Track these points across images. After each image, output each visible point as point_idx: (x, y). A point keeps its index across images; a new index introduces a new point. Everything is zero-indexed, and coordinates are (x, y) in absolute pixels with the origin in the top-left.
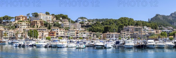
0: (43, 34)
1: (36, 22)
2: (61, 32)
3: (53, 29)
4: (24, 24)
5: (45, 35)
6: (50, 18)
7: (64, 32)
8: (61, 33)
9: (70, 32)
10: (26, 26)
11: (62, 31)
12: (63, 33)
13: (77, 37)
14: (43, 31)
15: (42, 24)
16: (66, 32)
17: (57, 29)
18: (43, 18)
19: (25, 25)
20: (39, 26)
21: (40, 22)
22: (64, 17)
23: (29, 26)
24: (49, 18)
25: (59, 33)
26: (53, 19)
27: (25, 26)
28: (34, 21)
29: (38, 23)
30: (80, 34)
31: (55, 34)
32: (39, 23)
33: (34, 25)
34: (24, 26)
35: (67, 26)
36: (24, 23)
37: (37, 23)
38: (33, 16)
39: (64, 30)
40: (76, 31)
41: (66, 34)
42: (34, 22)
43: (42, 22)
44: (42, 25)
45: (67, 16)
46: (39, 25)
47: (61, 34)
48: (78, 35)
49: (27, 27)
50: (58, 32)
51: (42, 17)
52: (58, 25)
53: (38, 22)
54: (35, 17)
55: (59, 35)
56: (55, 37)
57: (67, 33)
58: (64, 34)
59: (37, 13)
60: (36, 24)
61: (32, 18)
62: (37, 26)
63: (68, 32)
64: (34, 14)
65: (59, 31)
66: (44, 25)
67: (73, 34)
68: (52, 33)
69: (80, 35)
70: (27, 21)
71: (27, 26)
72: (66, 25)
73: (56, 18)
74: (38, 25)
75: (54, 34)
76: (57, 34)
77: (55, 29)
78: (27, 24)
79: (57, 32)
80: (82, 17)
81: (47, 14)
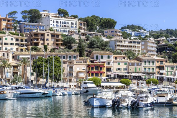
0: (71, 68)
1: (43, 35)
2: (119, 64)
3: (97, 57)
4: (9, 41)
5: (78, 72)
6: (74, 26)
7: (125, 64)
8: (119, 67)
9: (143, 63)
10: (15, 47)
11: (122, 62)
12: (125, 67)
14: (70, 62)
15: (57, 40)
16: (133, 65)
17: (109, 57)
18: (55, 24)
19: (11, 44)
20: (50, 48)
21: (53, 35)
23: (22, 45)
24: (70, 25)
25: (114, 67)
26: (81, 28)
27: (12, 46)
28: (34, 31)
29: (46, 37)
30: (169, 69)
31: (104, 70)
32: (50, 37)
33: (37, 44)
34: (9, 47)
36: (9, 38)
37: (44, 40)
38: (24, 17)
39: (127, 60)
40: (158, 61)
41: (132, 69)
42: (36, 35)
43: (58, 36)
44: (57, 45)
46: (50, 43)
47: (119, 69)
48: (162, 74)
49: (17, 50)
50: (111, 63)
51: (51, 22)
52: (102, 45)
53: (46, 35)
55: (115, 72)
56: (104, 77)
57: (136, 66)
58: (125, 69)
59: (38, 11)
60: (42, 42)
62: (46, 48)
63: (138, 65)
65: (114, 62)
67: (151, 71)
68: (97, 67)
69: (167, 72)
70: (13, 31)
71: (17, 47)
73: (88, 26)
74: (46, 43)
75: (101, 69)
76: (109, 70)
77: (102, 57)
78: (17, 40)
79: (109, 63)
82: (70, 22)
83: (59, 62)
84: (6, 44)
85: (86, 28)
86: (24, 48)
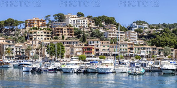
0: (72, 49)
1: (62, 29)
2: (104, 46)
3: (90, 42)
4: (40, 34)
5: (77, 52)
6: (85, 23)
7: (108, 46)
8: (104, 48)
9: (119, 46)
10: (44, 37)
11: (106, 45)
12: (108, 48)
13: (132, 56)
14: (72, 46)
15: (71, 32)
16: (113, 47)
17: (97, 42)
18: (73, 22)
19: (42, 35)
20: (66, 37)
21: (68, 29)
22: (109, 21)
23: (48, 36)
24: (82, 22)
25: (101, 48)
26: (90, 24)
27: (42, 37)
28: (57, 27)
29: (64, 31)
30: (137, 49)
31: (94, 50)
32: (66, 31)
33: (58, 35)
34: (40, 37)
35: (114, 36)
36: (40, 32)
37: (62, 32)
38: (56, 19)
39: (109, 44)
40: (129, 44)
41: (112, 49)
42: (58, 29)
43: (71, 29)
44: (71, 35)
45: (114, 18)
46: (66, 34)
47: (104, 50)
48: (132, 52)
49: (45, 39)
50: (99, 46)
51: (70, 21)
52: (99, 35)
53: (64, 29)
54: (58, 21)
55: (101, 51)
56: (93, 55)
57: (115, 48)
58: (108, 50)
59: (62, 15)
60: (61, 33)
61: (54, 22)
62: (63, 37)
63: (116, 47)
64: (58, 15)
65: (101, 45)
66: (74, 35)
67: (125, 51)
68: (88, 49)
69: (135, 51)
70: (46, 27)
71: (45, 37)
72: (111, 34)
73: (95, 23)
74: (64, 34)
75: (91, 49)
76: (97, 50)
77: (93, 42)
78: (45, 33)
79: (97, 46)
80: (140, 21)
81: (80, 15)
82: (82, 21)
83: (62, 46)
84: (38, 35)
85: (94, 24)
86: (50, 37)
